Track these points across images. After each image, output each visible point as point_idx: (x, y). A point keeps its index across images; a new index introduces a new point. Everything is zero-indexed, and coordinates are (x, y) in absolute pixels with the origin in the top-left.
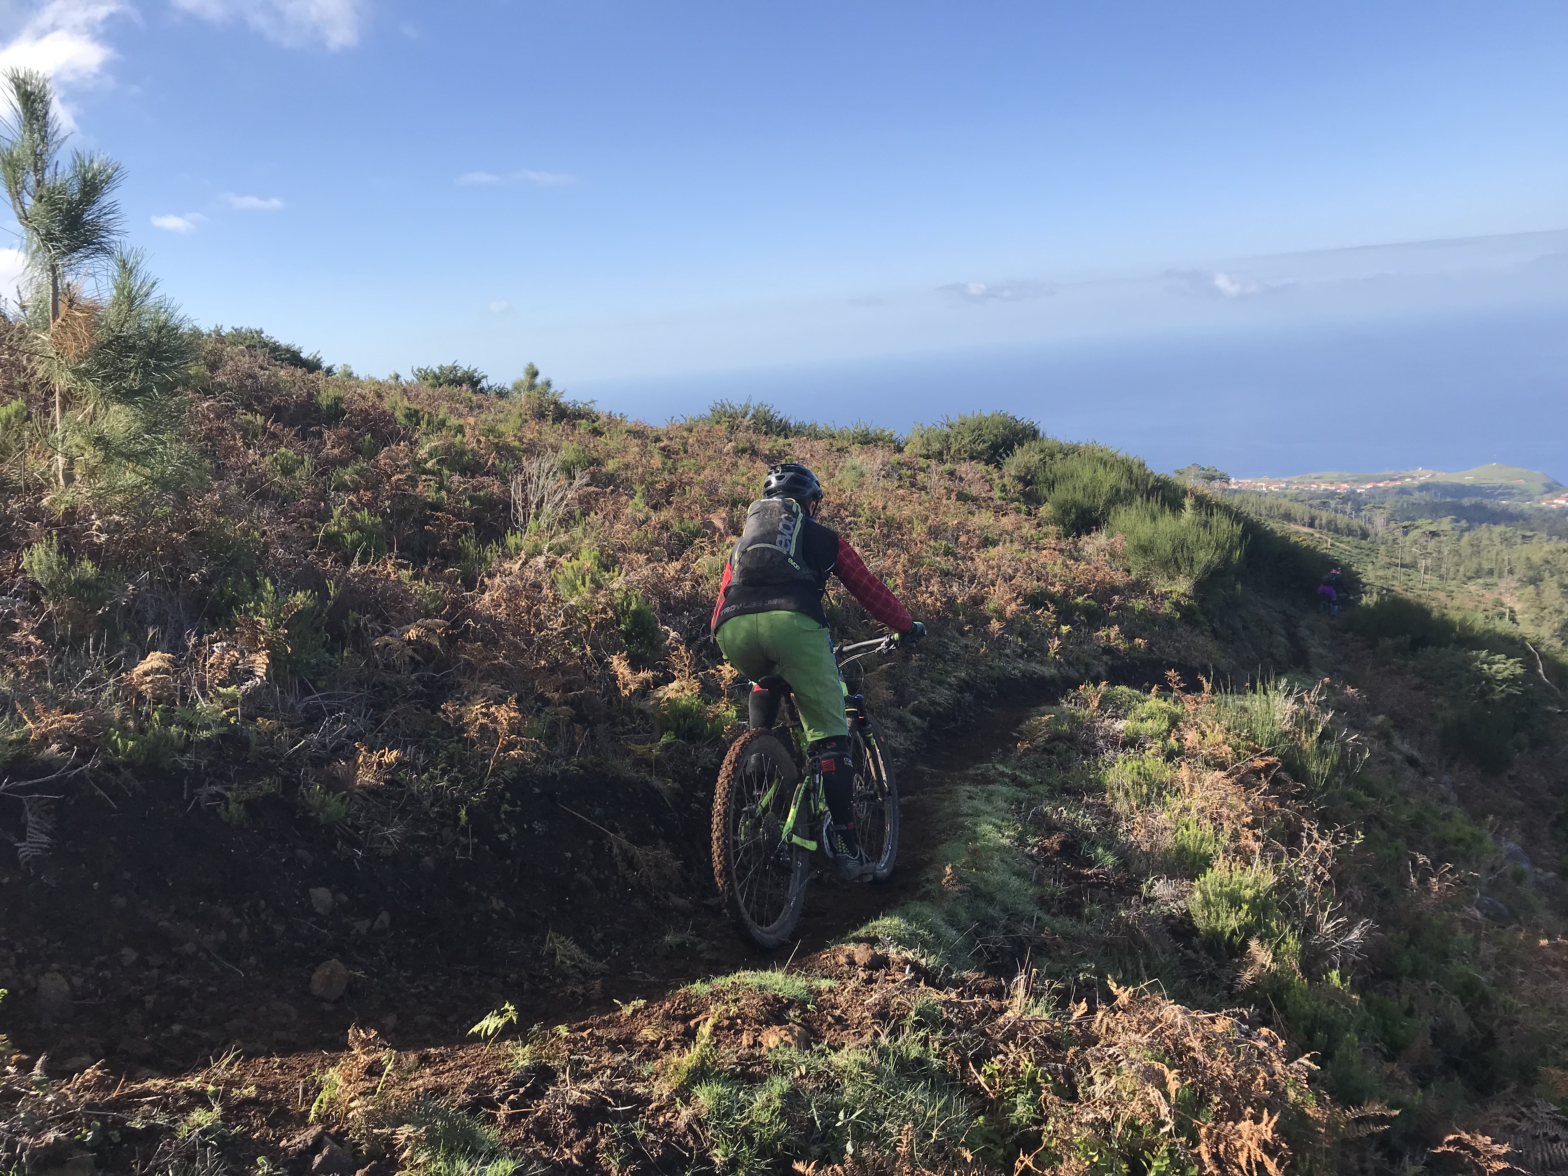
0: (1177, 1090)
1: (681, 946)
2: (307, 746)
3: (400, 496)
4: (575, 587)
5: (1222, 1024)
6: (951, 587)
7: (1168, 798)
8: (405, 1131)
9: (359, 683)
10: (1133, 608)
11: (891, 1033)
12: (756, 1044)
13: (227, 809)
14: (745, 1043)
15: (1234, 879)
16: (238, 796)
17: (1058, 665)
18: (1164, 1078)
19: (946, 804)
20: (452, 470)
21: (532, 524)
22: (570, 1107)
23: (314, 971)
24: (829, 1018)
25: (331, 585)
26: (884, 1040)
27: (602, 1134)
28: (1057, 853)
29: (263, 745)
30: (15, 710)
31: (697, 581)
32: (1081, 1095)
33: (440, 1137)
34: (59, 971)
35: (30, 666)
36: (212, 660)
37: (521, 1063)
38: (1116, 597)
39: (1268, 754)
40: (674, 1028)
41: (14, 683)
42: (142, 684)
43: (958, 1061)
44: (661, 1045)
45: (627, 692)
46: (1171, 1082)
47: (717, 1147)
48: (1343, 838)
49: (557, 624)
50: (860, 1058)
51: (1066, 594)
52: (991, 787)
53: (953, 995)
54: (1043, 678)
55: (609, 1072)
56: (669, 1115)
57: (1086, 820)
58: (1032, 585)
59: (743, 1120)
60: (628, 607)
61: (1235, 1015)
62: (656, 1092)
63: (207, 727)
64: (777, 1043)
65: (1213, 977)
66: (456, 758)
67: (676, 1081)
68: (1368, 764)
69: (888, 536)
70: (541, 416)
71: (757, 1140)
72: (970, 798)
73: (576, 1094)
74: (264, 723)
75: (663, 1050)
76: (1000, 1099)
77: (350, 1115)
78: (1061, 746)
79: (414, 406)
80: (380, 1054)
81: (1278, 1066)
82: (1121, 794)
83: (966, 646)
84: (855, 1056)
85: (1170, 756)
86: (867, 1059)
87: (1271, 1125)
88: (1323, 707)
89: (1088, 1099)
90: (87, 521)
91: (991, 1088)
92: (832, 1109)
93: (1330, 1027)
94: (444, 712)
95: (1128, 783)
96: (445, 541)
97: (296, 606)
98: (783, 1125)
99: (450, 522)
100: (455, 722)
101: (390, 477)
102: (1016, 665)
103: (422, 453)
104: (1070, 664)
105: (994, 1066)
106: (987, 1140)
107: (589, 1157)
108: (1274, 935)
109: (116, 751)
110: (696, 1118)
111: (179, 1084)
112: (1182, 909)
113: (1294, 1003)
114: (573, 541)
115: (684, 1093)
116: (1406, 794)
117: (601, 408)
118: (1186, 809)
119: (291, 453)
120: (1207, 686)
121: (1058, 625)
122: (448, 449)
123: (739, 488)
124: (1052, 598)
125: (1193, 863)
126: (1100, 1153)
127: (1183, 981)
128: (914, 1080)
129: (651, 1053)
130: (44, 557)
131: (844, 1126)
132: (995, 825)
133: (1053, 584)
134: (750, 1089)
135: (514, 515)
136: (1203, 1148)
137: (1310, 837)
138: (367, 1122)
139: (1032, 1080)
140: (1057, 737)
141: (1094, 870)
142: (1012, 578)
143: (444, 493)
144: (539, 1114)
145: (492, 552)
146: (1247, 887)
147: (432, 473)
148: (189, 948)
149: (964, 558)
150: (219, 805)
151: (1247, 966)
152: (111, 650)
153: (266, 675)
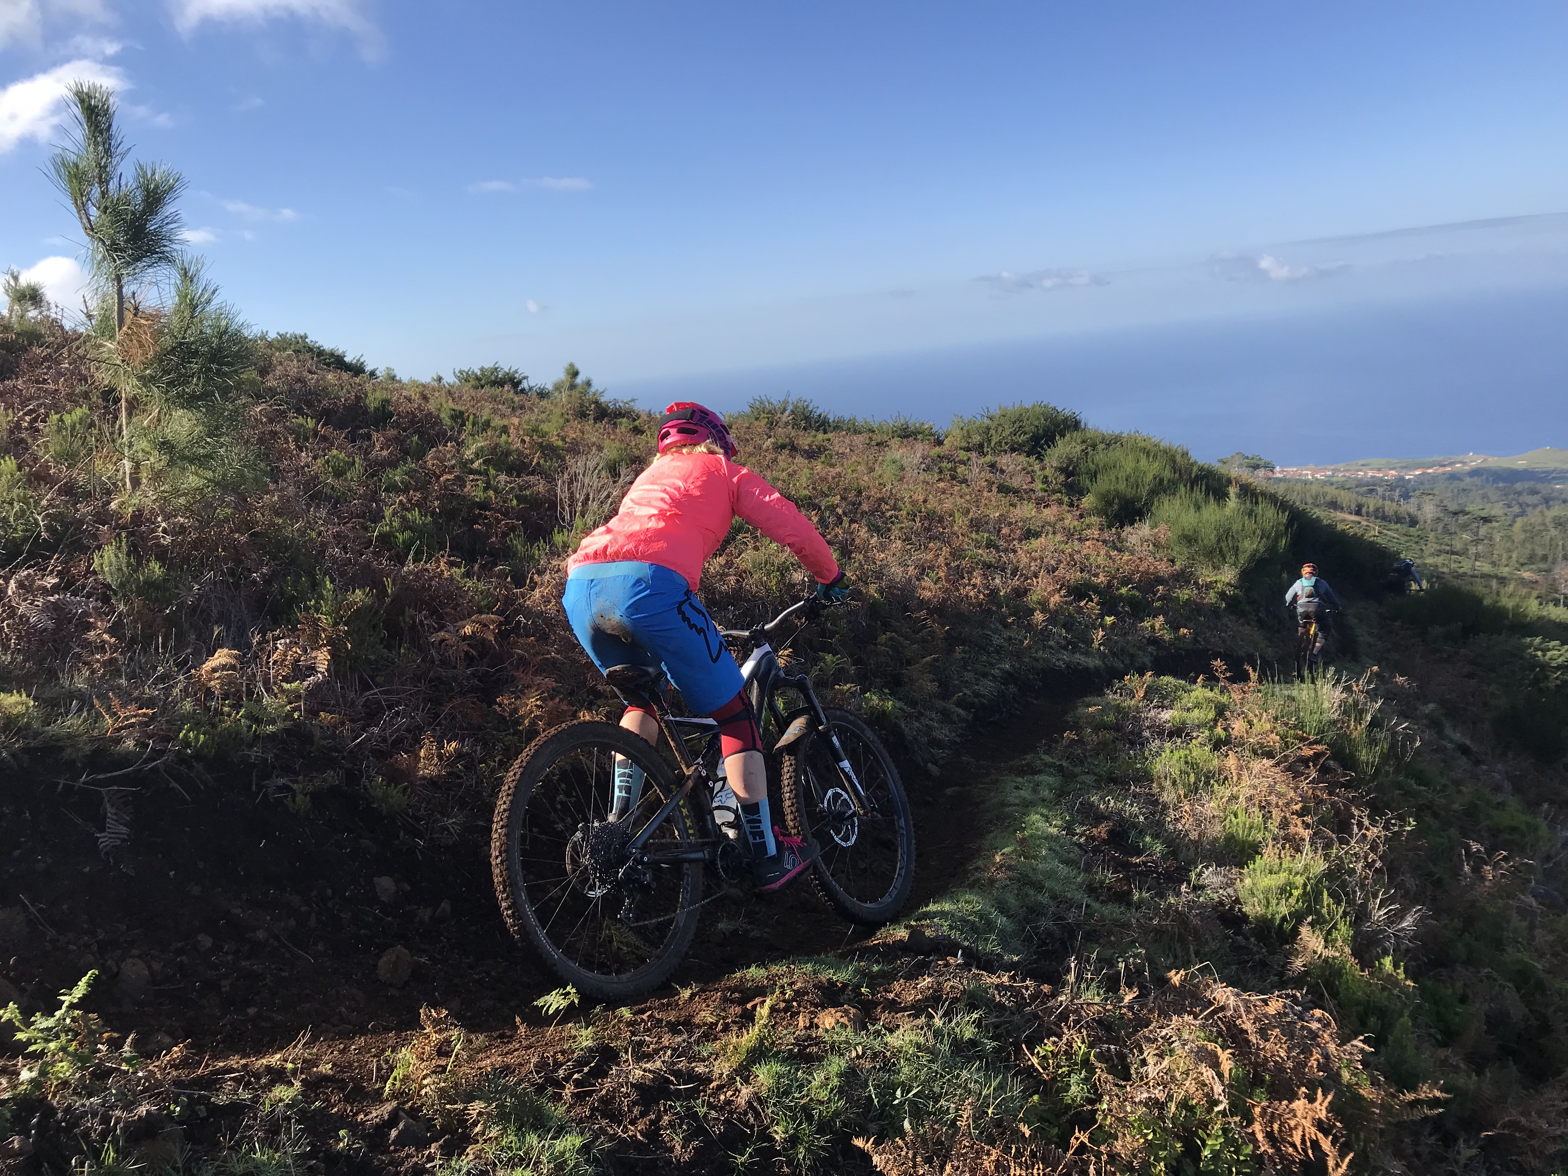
0: (1230, 1070)
1: (734, 932)
2: (368, 739)
3: (448, 496)
5: (1275, 1006)
6: (993, 579)
7: (1216, 786)
8: (477, 1106)
9: (417, 678)
10: (1178, 598)
11: (944, 1015)
12: (812, 1026)
13: (294, 800)
14: (801, 1024)
15: (1284, 866)
16: (304, 788)
17: (1103, 656)
18: (1218, 1058)
19: (992, 794)
20: (499, 470)
21: (578, 522)
22: (633, 1085)
23: (380, 957)
24: (883, 1001)
25: (388, 582)
26: (938, 1022)
27: (665, 1111)
28: (1105, 842)
29: (325, 738)
30: (92, 706)
31: (742, 575)
32: (1134, 1076)
33: (510, 1113)
34: (139, 957)
35: (104, 664)
36: (275, 657)
37: (585, 1044)
38: (1161, 587)
39: (1316, 742)
40: (731, 1011)
41: (89, 681)
42: (210, 680)
43: (1011, 1044)
44: (720, 1027)
46: (1224, 1061)
47: (777, 1124)
48: (1394, 825)
50: (914, 1038)
51: (1109, 585)
52: (1037, 777)
53: (1005, 979)
54: (1087, 669)
55: (669, 1052)
56: (730, 1093)
57: (1132, 809)
58: (1075, 576)
59: (802, 1098)
61: (1287, 996)
62: (717, 1071)
63: (273, 722)
64: (833, 1024)
65: (1263, 964)
67: (735, 1061)
68: (1418, 752)
69: (929, 530)
70: (582, 415)
71: (816, 1118)
72: (1017, 788)
73: (639, 1073)
74: (326, 718)
75: (721, 1031)
76: (1054, 1079)
77: (423, 1092)
78: (1107, 736)
79: (459, 408)
80: (451, 1033)
81: (1332, 1047)
82: (1168, 783)
83: (1010, 638)
84: (911, 1036)
85: (1217, 745)
86: (922, 1040)
87: (1326, 1104)
88: (1372, 695)
89: (1142, 1079)
90: (153, 523)
91: (1044, 1069)
92: (888, 1088)
93: (1383, 1013)
94: (500, 705)
95: (1175, 772)
96: (494, 539)
97: (356, 603)
98: (842, 1103)
99: (499, 521)
100: (511, 715)
101: (438, 477)
102: (1060, 656)
103: (469, 454)
104: (1114, 654)
105: (1047, 1048)
106: (1041, 1119)
107: (653, 1133)
108: (1325, 922)
109: (188, 745)
110: (757, 1096)
111: (260, 1062)
112: (1231, 897)
113: (1347, 989)
115: (744, 1072)
116: (1458, 783)
117: (640, 407)
118: (1234, 798)
119: (342, 456)
120: (1254, 676)
121: (1102, 616)
122: (494, 448)
124: (1096, 589)
125: (1242, 851)
126: (1154, 1131)
127: (1233, 967)
128: (969, 1060)
129: (710, 1034)
130: (114, 559)
131: (901, 1104)
132: (1042, 815)
133: (1096, 575)
134: (808, 1068)
135: (561, 513)
136: (1257, 1127)
137: (1360, 825)
138: (440, 1099)
139: (1086, 1062)
140: (1104, 727)
141: (1142, 858)
142: (1055, 569)
143: (491, 493)
144: (604, 1092)
145: (539, 551)
146: (1297, 873)
147: (478, 472)
148: (261, 935)
149: (1006, 550)
150: (286, 797)
151: (1298, 953)
152: (179, 648)
153: (327, 670)
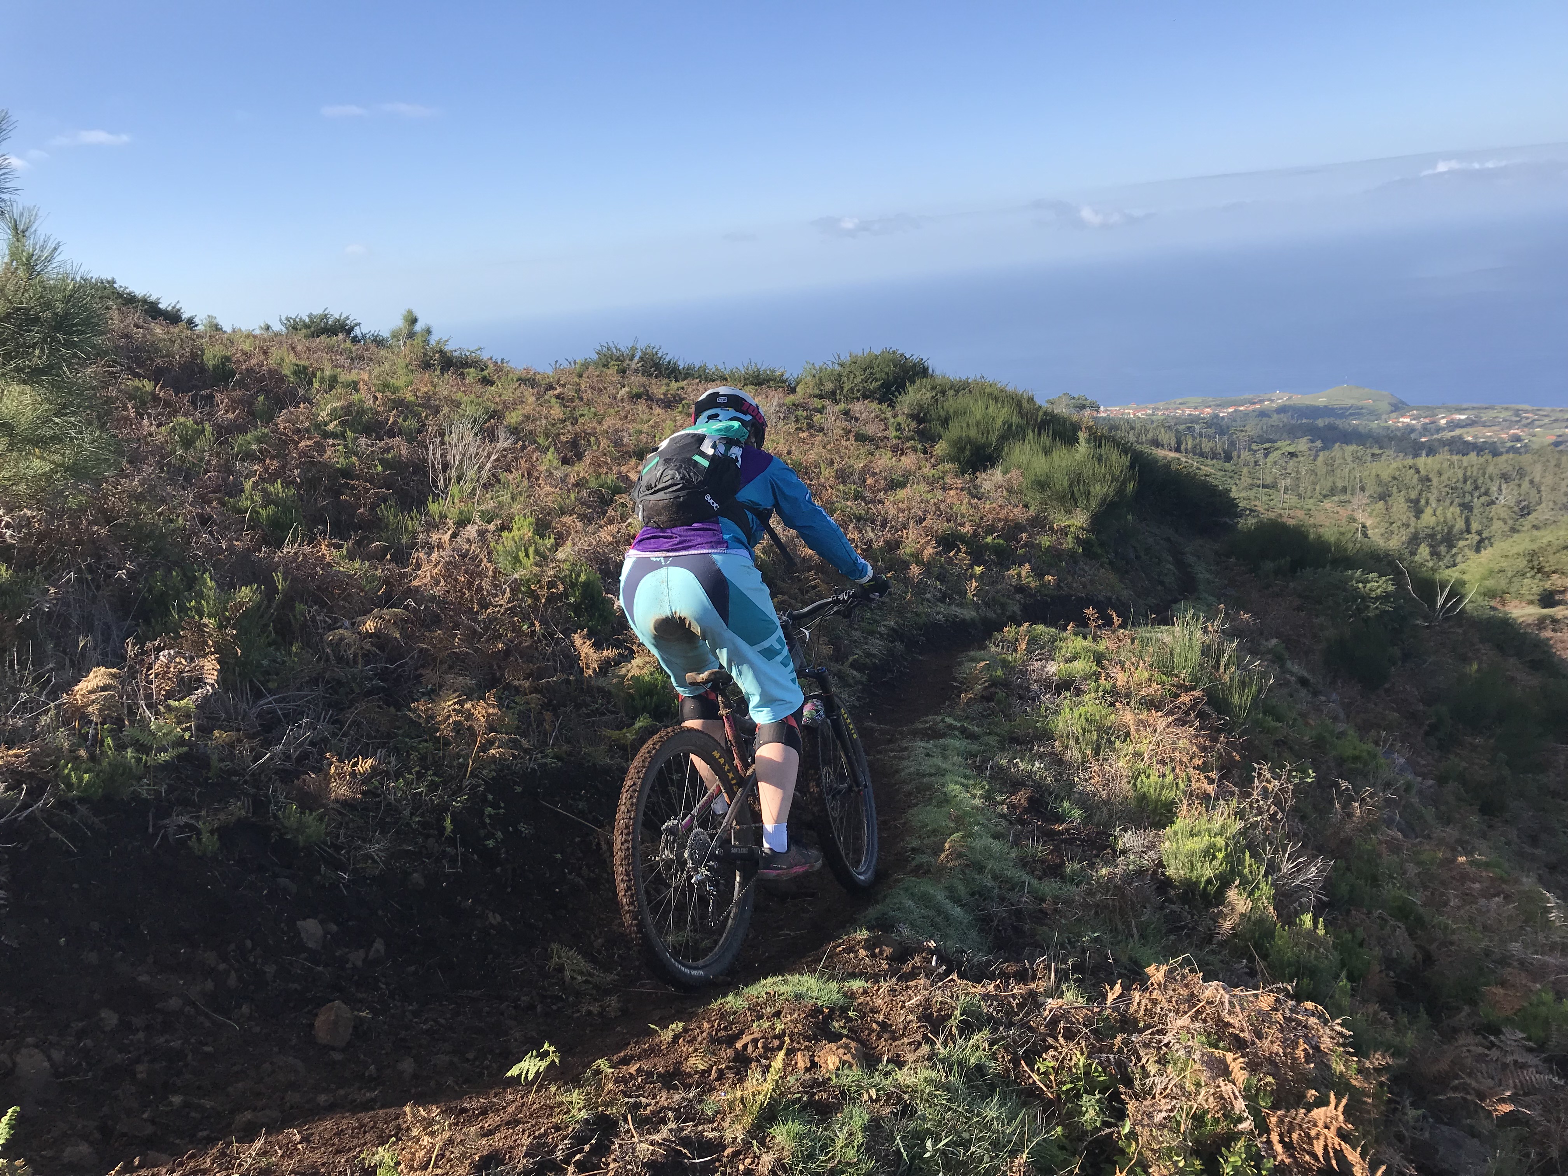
0: (1245, 1080)
2: (271, 759)
3: (309, 463)
4: (517, 559)
5: (1267, 1001)
6: (866, 532)
7: (1118, 743)
9: (314, 681)
10: (1039, 545)
11: (946, 1040)
12: (814, 1066)
13: (199, 840)
14: (801, 1065)
15: (1203, 827)
16: (209, 824)
17: (977, 606)
18: (1227, 1067)
19: (905, 763)
20: (357, 432)
21: (454, 489)
22: (644, 1165)
23: (316, 1015)
24: (874, 1025)
25: (277, 576)
26: (941, 1049)
28: (1026, 811)
29: (221, 760)
34: (36, 1046)
36: (155, 669)
37: (578, 1115)
38: (1024, 535)
39: (1193, 689)
40: (723, 1054)
42: (86, 704)
43: (1010, 1061)
44: (714, 1075)
45: (590, 672)
46: (1236, 1070)
48: (1293, 776)
49: (503, 601)
50: (926, 1073)
51: (975, 534)
52: (942, 741)
53: (991, 988)
54: (963, 621)
55: (670, 1114)
56: (748, 1161)
57: (1041, 771)
58: (942, 526)
59: (831, 1162)
60: (577, 579)
61: (1279, 990)
62: (728, 1135)
63: (164, 749)
64: (837, 1063)
65: (1195, 929)
66: (430, 760)
67: (747, 1121)
70: (426, 365)
72: (928, 755)
73: (647, 1147)
74: (221, 736)
75: (719, 1081)
76: (1059, 1096)
78: (1001, 694)
79: (302, 363)
82: (1072, 743)
84: (921, 1071)
85: (1104, 697)
86: (933, 1075)
87: (1341, 1108)
88: (1229, 635)
89: (1147, 1091)
91: (1047, 1086)
92: (916, 1138)
94: (414, 711)
95: (1076, 729)
96: (361, 510)
97: (244, 603)
98: (871, 1162)
99: (367, 491)
100: (427, 722)
101: (297, 444)
102: (938, 609)
104: (987, 605)
105: (1047, 1063)
108: (1249, 883)
109: (69, 786)
110: (779, 1162)
112: (1153, 860)
113: (1278, 952)
114: (501, 506)
115: (759, 1134)
116: (1303, 715)
117: (487, 356)
118: (1136, 754)
119: (190, 422)
120: (1117, 621)
121: (971, 566)
122: (348, 409)
123: (643, 438)
124: (962, 538)
125: (1155, 810)
129: (707, 1086)
131: (933, 1156)
132: (962, 784)
134: (826, 1122)
135: (434, 481)
136: (1274, 1138)
137: (1261, 777)
139: (1088, 1076)
140: (994, 683)
141: (1064, 825)
142: (921, 520)
143: (354, 459)
145: (414, 523)
146: (1216, 835)
147: (334, 435)
148: (174, 1003)
149: (873, 502)
150: (190, 837)
151: (1226, 915)
152: (38, 662)
153: (217, 681)
